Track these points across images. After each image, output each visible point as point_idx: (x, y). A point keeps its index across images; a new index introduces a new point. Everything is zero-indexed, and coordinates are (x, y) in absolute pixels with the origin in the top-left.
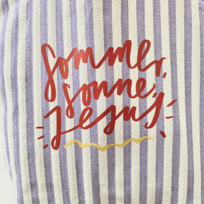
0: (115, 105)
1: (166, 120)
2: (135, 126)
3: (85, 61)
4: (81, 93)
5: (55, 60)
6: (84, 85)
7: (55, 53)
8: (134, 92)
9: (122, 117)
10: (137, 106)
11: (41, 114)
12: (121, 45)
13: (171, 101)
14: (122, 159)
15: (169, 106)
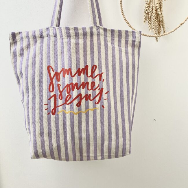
0: (81, 93)
1: (104, 100)
2: (91, 103)
3: (68, 74)
4: (66, 88)
5: (54, 73)
6: (68, 84)
7: (54, 70)
8: (90, 88)
9: (84, 99)
10: (91, 94)
11: (47, 98)
12: (83, 67)
13: (106, 92)
14: (85, 119)
15: (105, 94)
